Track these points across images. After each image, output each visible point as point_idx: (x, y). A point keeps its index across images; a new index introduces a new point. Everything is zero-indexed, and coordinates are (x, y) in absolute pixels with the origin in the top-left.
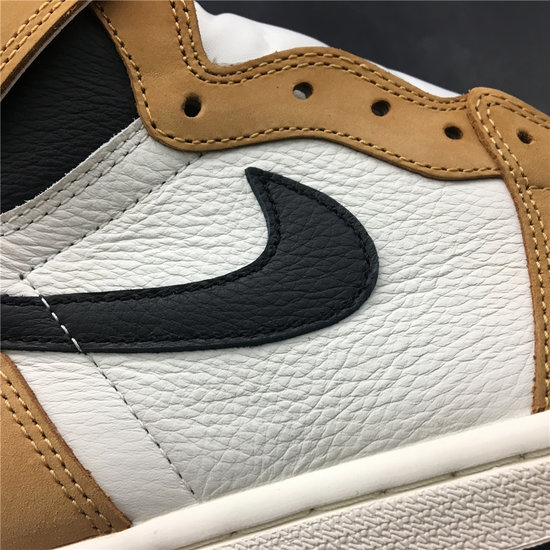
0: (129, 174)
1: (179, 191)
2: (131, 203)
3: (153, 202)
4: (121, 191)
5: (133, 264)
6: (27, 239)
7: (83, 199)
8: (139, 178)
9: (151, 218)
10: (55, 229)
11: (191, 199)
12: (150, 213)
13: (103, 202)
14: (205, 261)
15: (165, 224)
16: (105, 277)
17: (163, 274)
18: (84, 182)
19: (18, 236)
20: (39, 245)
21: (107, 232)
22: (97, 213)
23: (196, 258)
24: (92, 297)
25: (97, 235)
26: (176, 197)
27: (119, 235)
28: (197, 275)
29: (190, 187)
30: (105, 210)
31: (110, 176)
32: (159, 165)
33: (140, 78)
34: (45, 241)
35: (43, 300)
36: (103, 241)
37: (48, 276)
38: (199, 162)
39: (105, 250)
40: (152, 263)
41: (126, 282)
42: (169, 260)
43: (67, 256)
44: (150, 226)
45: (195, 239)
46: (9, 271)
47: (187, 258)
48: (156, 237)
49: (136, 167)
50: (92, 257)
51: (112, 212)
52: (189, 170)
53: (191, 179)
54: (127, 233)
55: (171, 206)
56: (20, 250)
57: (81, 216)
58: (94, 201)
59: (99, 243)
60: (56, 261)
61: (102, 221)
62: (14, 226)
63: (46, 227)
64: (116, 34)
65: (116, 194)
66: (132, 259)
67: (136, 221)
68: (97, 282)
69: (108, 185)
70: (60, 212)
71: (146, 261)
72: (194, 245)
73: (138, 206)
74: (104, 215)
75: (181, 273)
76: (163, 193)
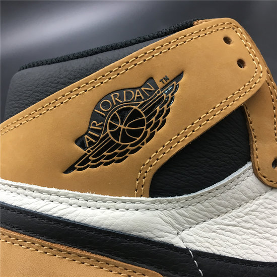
0: (241, 191)
1: (261, 206)
2: (238, 206)
3: (249, 209)
4: (236, 199)
5: (236, 242)
6: (186, 213)
7: (219, 199)
8: (245, 194)
9: (247, 217)
10: (200, 212)
11: (266, 212)
12: (246, 215)
13: (227, 203)
14: (272, 249)
15: (253, 223)
16: (222, 246)
17: (251, 252)
18: (222, 191)
19: (182, 211)
20: (191, 218)
21: (224, 219)
22: (222, 208)
23: (268, 247)
24: (217, 258)
25: (219, 219)
26: (259, 209)
27: (230, 223)
28: (268, 257)
29: (267, 205)
30: (226, 207)
31: (234, 191)
32: (256, 190)
33: (256, 142)
34: (194, 217)
35: (190, 251)
36: (221, 224)
37: (193, 237)
38: (271, 192)
39: (222, 229)
40: (245, 244)
41: (232, 251)
42: (254, 244)
43: (203, 228)
44: (245, 222)
45: (267, 235)
46: (173, 229)
47: (263, 246)
48: (248, 229)
49: (246, 189)
50: (215, 232)
51: (228, 209)
52: (267, 195)
53: (267, 201)
54: (234, 223)
55: (257, 214)
56: (181, 219)
57: (215, 208)
58: (223, 202)
59: (219, 224)
60: (196, 229)
61: (222, 213)
62: (182, 206)
63: (197, 210)
64: (249, 116)
65: (233, 200)
66: (235, 238)
67: (239, 217)
68: (218, 248)
69: (232, 195)
70: (206, 203)
71: (243, 242)
72: (267, 239)
73: (241, 209)
74: (224, 210)
75: (261, 254)
76: (253, 205)
